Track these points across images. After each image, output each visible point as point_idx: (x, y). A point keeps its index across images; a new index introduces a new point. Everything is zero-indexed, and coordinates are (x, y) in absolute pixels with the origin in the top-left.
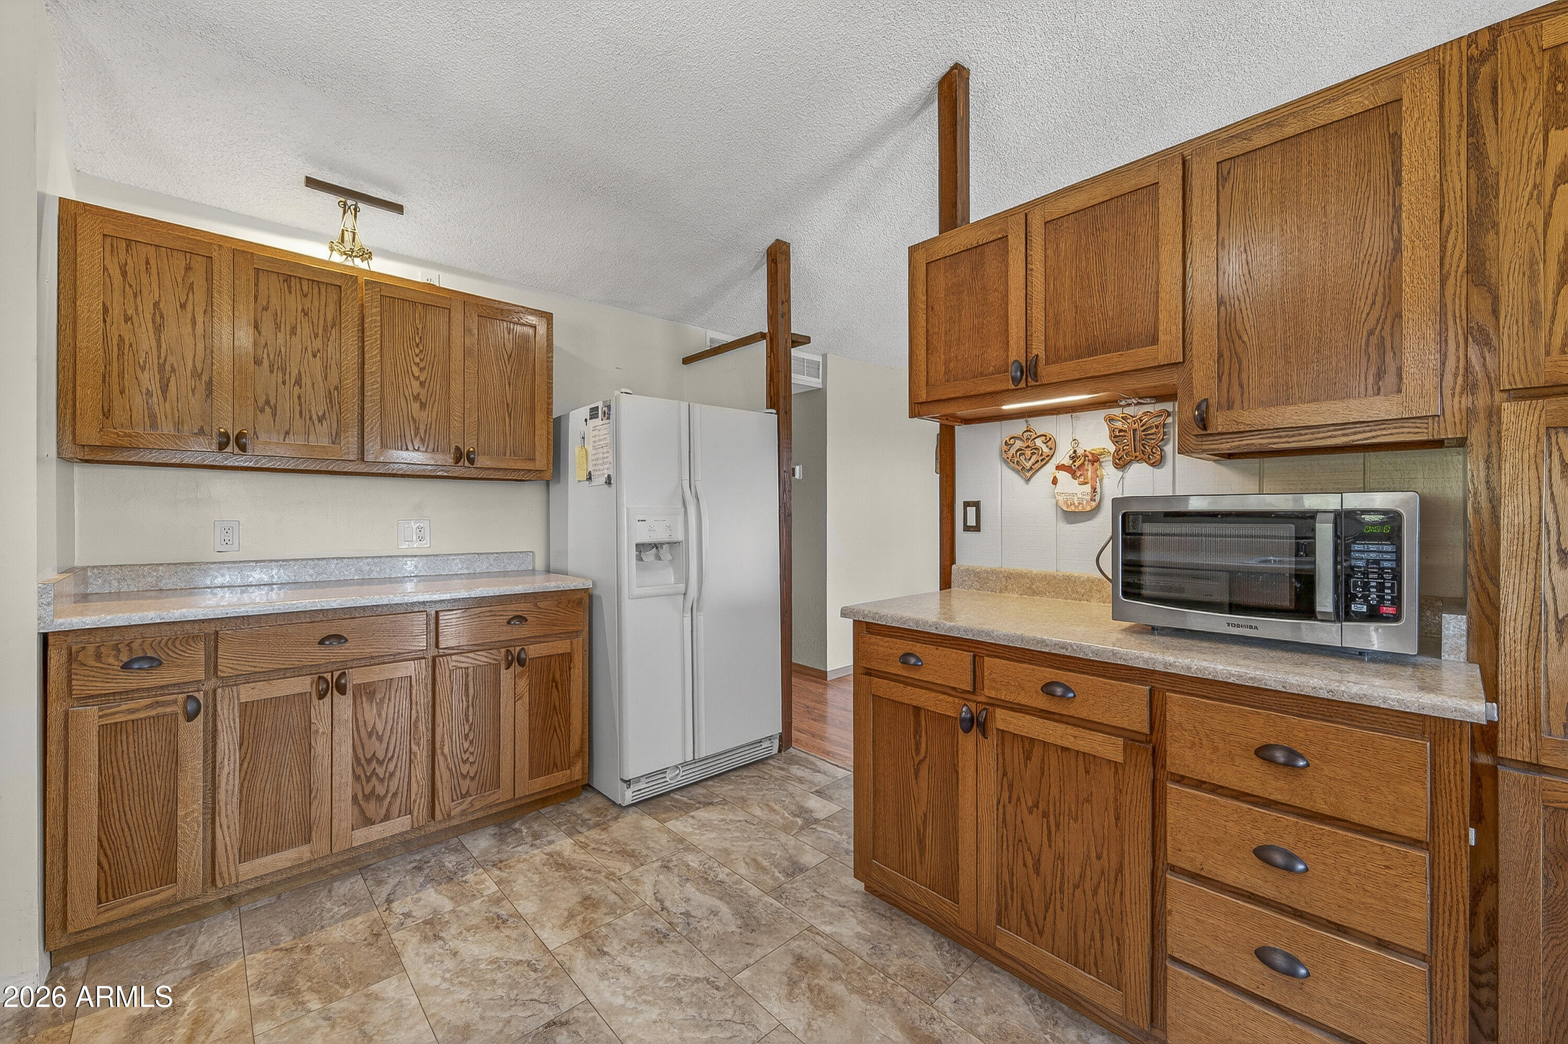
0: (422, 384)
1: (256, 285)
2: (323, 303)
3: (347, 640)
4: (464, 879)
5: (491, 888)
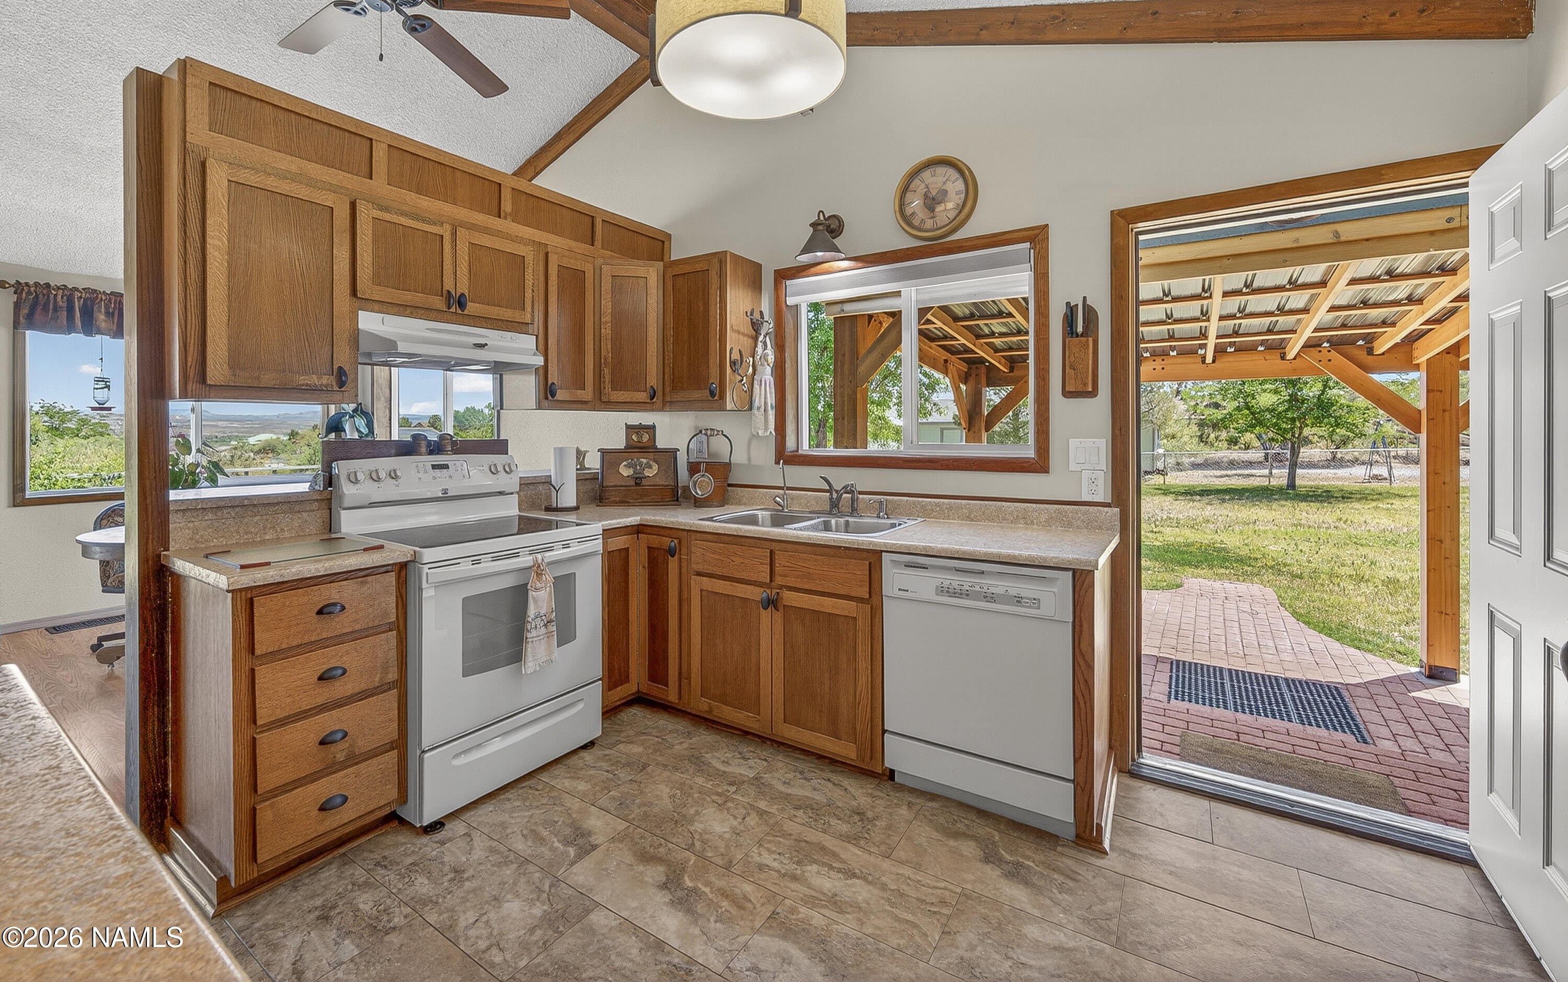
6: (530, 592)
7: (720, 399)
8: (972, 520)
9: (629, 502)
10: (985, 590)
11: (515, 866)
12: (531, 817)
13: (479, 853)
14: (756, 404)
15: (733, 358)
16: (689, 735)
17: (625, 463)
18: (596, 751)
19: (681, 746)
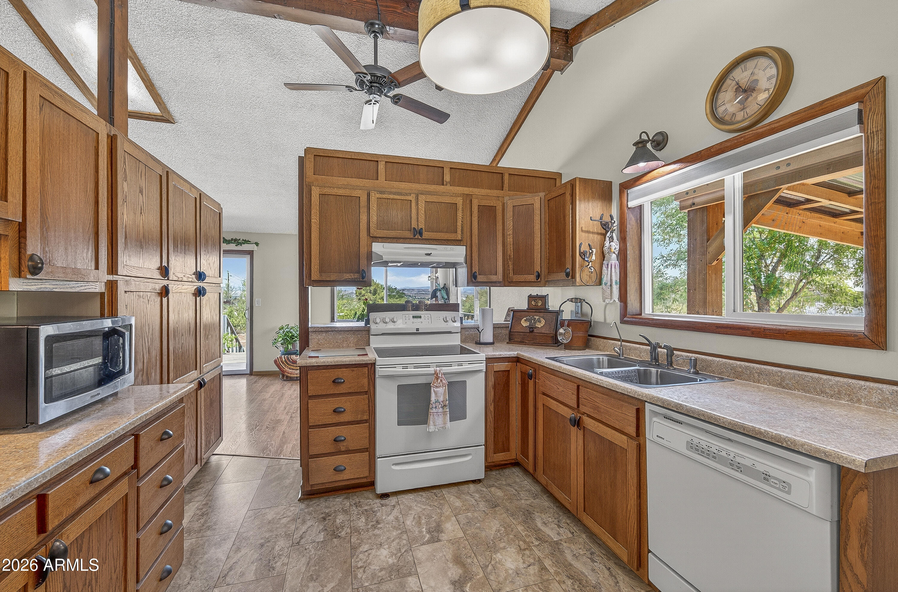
6: (432, 389)
7: (573, 278)
9: (526, 343)
10: (731, 457)
11: (400, 532)
12: (424, 509)
13: (391, 518)
14: (605, 279)
15: (582, 251)
16: (535, 497)
17: (525, 318)
18: (478, 486)
19: (525, 500)
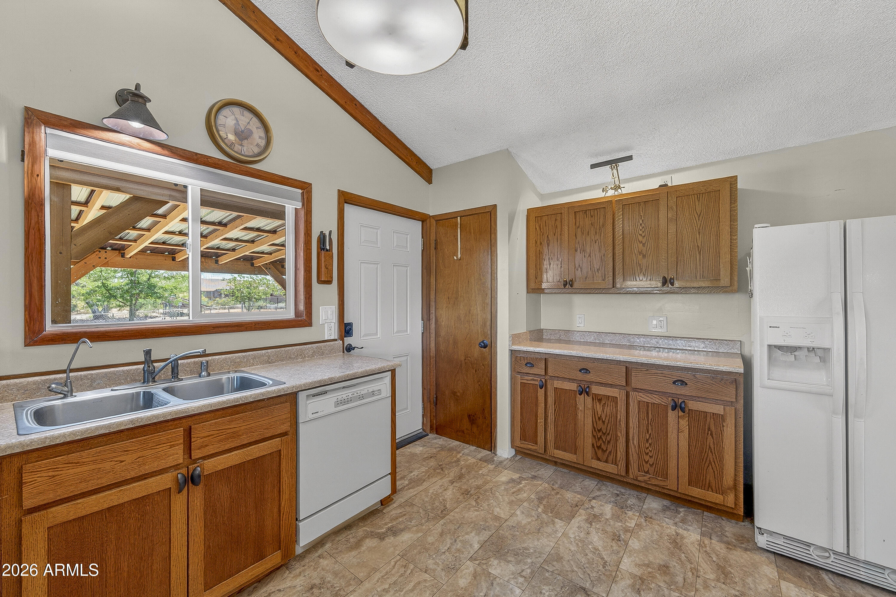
0: (644, 245)
1: (575, 218)
2: (598, 218)
3: (590, 372)
4: (627, 512)
5: (632, 524)
8: (270, 363)
10: (359, 394)
